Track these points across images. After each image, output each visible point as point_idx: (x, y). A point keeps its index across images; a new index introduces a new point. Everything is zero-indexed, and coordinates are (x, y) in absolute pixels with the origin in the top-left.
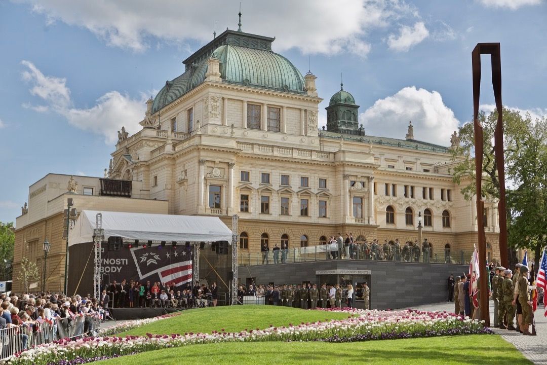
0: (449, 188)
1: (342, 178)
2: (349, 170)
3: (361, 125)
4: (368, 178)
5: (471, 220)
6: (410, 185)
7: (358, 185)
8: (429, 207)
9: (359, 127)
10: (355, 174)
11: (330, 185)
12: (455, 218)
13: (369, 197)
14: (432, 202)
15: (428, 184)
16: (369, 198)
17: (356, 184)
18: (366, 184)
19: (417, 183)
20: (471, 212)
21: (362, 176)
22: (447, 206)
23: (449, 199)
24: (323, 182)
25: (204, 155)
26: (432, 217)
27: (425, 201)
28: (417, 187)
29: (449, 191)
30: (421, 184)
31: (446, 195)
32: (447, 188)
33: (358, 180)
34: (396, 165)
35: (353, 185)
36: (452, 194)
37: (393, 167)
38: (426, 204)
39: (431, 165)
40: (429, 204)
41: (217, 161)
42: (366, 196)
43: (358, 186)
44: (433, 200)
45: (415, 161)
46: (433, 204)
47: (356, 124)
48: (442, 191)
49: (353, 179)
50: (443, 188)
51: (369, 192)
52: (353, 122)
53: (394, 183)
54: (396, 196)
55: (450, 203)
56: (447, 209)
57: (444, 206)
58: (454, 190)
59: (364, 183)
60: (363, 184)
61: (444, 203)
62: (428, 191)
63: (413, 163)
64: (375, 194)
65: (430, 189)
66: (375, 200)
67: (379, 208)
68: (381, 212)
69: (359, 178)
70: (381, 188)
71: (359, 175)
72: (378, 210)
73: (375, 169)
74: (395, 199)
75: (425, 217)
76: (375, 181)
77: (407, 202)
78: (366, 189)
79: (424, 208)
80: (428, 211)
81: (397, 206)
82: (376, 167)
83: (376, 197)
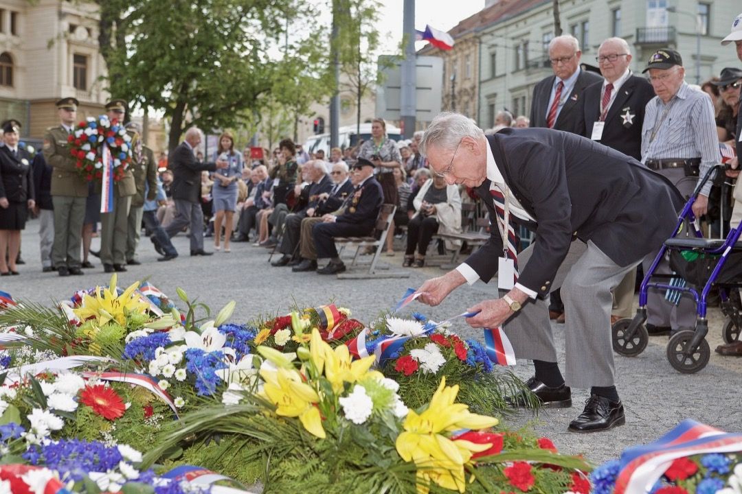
0: (15, 9)
5: (55, 76)
12: (24, 69)
20: (55, 59)
22: (9, 44)
23: (13, 31)
29: (14, 15)
31: (7, 21)
36: (21, 22)
55: (16, 40)
56: (8, 49)
58: (25, 13)
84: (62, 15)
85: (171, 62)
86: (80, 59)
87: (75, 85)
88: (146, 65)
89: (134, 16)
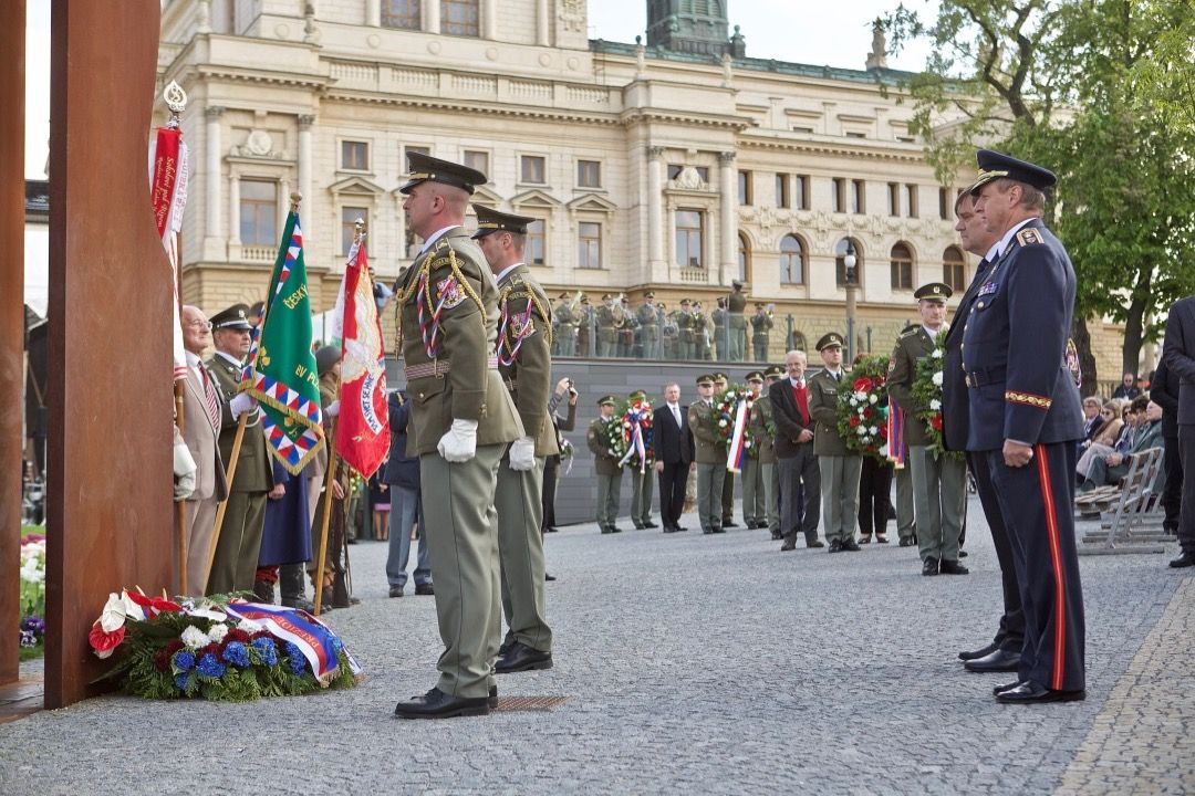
1: (642, 158)
2: (660, 135)
3: (737, 29)
4: (718, 154)
6: (850, 176)
7: (691, 178)
8: (904, 238)
9: (731, 33)
10: (680, 145)
11: (610, 177)
13: (720, 210)
14: (913, 223)
15: (901, 174)
16: (721, 212)
17: (683, 174)
18: (713, 173)
19: (871, 172)
21: (700, 152)
24: (589, 170)
25: (218, 94)
26: (914, 265)
27: (894, 221)
28: (871, 181)
30: (882, 173)
32: (955, 186)
33: (689, 162)
34: (818, 125)
35: (675, 178)
37: (810, 131)
38: (894, 230)
40: (903, 230)
41: (261, 110)
42: (712, 206)
43: (688, 177)
44: (917, 217)
45: (872, 115)
46: (915, 231)
47: (722, 25)
48: (943, 193)
49: (676, 159)
50: (944, 184)
51: (720, 196)
52: (712, 20)
53: (804, 172)
54: (809, 209)
57: (947, 235)
59: (706, 169)
60: (704, 172)
61: (946, 225)
62: (903, 193)
63: (867, 120)
64: (747, 199)
65: (911, 188)
66: (748, 219)
67: (759, 241)
68: (765, 253)
69: (693, 156)
70: (765, 187)
71: (693, 149)
72: (754, 247)
73: (737, 129)
74: (804, 215)
75: (894, 265)
76: (746, 167)
77: (840, 226)
78: (713, 187)
79: (891, 241)
80: (902, 249)
81: (810, 235)
82: (739, 123)
83: (748, 211)
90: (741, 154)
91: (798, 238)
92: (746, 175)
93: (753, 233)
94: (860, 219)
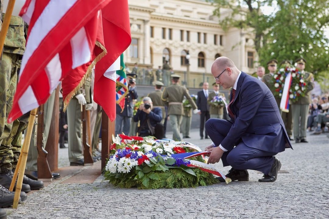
0: (222, 34)
4: (144, 21)
6: (185, 30)
8: (202, 50)
10: (131, 17)
14: (205, 46)
15: (202, 30)
16: (144, 40)
17: (132, 27)
18: (142, 26)
19: (192, 28)
21: (138, 19)
22: (219, 50)
23: (221, 44)
26: (205, 60)
27: (199, 45)
28: (192, 31)
29: (221, 37)
30: (196, 29)
31: (218, 40)
32: (219, 34)
34: (175, 12)
36: (224, 39)
37: (172, 14)
38: (199, 48)
39: (206, 14)
40: (202, 48)
42: (141, 37)
43: (134, 27)
44: (207, 44)
45: (192, 10)
46: (206, 48)
48: (215, 36)
50: (216, 33)
51: (144, 34)
53: (171, 27)
54: (172, 40)
55: (222, 48)
56: (219, 52)
57: (216, 50)
58: (226, 35)
60: (139, 26)
61: (216, 47)
62: (202, 36)
63: (190, 12)
64: (152, 35)
65: (205, 34)
66: (152, 42)
67: (156, 50)
68: (158, 54)
69: (135, 21)
70: (158, 32)
71: (136, 18)
72: (154, 51)
73: (150, 12)
74: (171, 42)
75: (199, 59)
76: (152, 25)
77: (182, 46)
78: (142, 31)
79: (198, 51)
80: (201, 54)
81: (172, 49)
82: (151, 10)
83: (152, 39)
84: (242, 35)
85: (286, 52)
86: (250, 54)
87: (249, 66)
88: (275, 55)
89: (270, 32)
90: (151, 21)
91: (168, 49)
92: (152, 28)
93: (154, 47)
94: (188, 44)
